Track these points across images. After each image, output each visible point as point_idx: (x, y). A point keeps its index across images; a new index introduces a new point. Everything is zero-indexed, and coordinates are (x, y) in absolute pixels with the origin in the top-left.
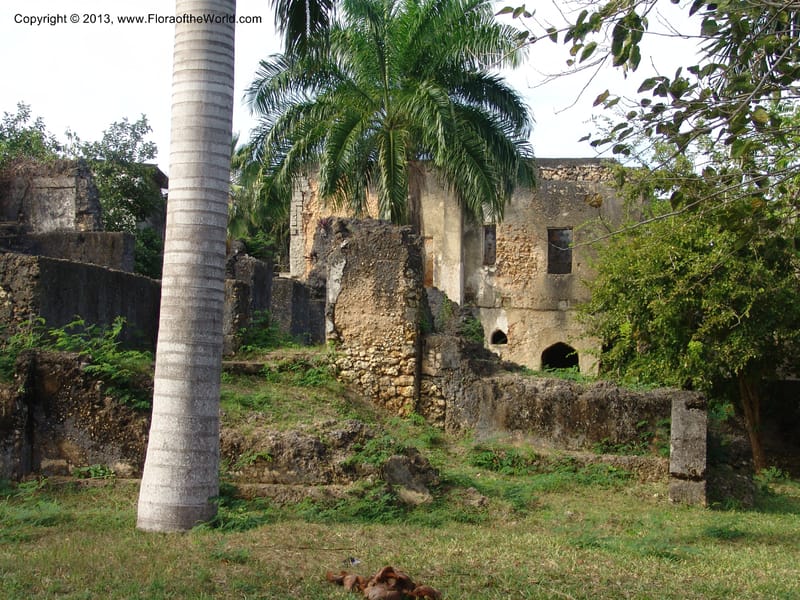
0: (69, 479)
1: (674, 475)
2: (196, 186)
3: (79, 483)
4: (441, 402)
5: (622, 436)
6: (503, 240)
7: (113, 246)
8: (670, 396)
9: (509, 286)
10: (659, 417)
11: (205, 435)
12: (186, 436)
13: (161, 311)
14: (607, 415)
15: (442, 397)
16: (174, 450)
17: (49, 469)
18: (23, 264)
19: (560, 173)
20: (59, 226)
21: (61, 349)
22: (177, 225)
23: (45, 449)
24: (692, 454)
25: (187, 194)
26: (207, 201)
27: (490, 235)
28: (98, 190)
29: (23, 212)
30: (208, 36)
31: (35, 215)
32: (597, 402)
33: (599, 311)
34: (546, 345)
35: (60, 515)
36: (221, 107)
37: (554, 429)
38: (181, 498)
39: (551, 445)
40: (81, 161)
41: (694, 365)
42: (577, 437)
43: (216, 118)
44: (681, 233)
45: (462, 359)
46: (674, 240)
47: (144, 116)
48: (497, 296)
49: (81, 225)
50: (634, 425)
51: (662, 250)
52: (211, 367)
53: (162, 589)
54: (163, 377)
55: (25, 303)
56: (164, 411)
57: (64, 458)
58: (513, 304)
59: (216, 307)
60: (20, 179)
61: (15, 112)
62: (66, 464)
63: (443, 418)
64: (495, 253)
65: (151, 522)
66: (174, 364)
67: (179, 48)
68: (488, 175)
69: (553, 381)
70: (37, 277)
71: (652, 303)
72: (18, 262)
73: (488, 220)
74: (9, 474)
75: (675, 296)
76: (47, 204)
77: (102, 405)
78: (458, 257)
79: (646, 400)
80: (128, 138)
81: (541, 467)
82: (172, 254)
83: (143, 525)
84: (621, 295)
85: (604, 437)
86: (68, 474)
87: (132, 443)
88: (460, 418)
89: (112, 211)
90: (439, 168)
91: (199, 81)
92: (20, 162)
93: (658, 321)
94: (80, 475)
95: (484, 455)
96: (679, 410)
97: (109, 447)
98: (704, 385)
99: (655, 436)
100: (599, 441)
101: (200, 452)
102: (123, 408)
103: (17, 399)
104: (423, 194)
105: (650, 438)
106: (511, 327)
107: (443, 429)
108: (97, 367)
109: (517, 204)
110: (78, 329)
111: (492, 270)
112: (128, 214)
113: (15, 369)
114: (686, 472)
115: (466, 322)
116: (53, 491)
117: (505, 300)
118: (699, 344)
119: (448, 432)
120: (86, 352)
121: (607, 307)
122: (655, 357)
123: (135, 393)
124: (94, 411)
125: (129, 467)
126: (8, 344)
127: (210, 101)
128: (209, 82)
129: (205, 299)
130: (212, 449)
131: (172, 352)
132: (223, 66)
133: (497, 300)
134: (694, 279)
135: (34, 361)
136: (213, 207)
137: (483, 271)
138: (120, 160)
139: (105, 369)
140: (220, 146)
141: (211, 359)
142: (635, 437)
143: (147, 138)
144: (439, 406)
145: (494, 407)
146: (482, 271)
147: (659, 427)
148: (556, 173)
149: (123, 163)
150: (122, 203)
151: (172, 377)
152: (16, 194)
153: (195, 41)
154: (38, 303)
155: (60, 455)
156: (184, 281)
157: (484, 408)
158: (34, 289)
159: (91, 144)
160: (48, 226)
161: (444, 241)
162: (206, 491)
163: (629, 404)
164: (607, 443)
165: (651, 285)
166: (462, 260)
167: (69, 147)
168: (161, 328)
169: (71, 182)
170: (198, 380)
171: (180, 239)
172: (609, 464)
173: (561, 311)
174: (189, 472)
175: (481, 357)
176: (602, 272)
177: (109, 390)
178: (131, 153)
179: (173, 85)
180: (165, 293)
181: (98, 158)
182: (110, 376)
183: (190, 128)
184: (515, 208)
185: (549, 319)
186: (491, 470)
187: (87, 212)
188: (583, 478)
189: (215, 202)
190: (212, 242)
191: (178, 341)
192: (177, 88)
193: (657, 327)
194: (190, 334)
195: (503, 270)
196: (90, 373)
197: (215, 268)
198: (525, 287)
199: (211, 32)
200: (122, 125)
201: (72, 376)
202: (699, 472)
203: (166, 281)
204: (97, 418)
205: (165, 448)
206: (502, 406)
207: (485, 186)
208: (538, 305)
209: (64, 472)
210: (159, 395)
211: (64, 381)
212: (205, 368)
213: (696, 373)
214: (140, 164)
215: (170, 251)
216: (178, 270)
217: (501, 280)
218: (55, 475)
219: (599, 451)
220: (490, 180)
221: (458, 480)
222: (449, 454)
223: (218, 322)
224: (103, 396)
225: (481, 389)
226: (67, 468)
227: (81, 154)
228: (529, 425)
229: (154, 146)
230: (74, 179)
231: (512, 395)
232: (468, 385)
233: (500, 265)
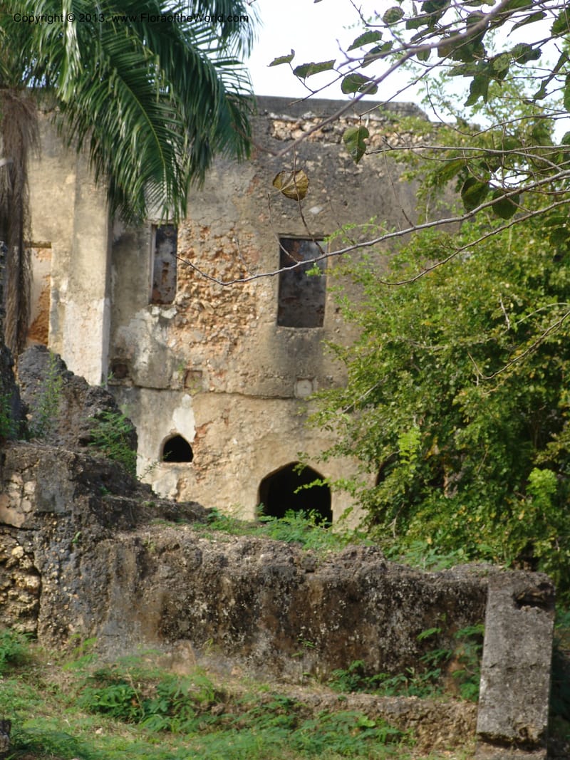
1: (486, 738)
4: (32, 581)
5: (389, 656)
6: (192, 255)
8: (484, 581)
9: (199, 349)
10: (462, 620)
14: (361, 615)
15: (33, 571)
19: (308, 126)
24: (521, 698)
27: (167, 245)
32: (343, 588)
33: (363, 405)
34: (269, 468)
37: (256, 640)
39: (248, 673)
41: (539, 517)
42: (301, 658)
44: (526, 258)
45: (78, 493)
46: (512, 271)
48: (174, 367)
50: (412, 635)
51: (486, 290)
58: (206, 384)
63: (33, 613)
64: (175, 279)
68: (159, 124)
69: (257, 544)
71: (463, 393)
73: (155, 214)
75: (508, 380)
78: (101, 286)
79: (438, 586)
81: (226, 717)
84: (405, 374)
85: (353, 658)
88: (67, 613)
90: (63, 106)
93: (474, 430)
95: (111, 691)
96: (501, 608)
98: (556, 557)
99: (452, 658)
100: (345, 667)
104: (32, 156)
105: (445, 662)
106: (201, 429)
107: (33, 636)
109: (220, 184)
111: (168, 314)
114: (508, 732)
115: (101, 418)
117: (191, 375)
118: (548, 474)
119: (44, 640)
121: (378, 398)
122: (467, 499)
133: (176, 375)
134: (546, 349)
137: (149, 316)
142: (414, 660)
144: (28, 590)
145: (138, 592)
146: (147, 315)
147: (462, 639)
148: (300, 128)
157: (119, 594)
161: (73, 253)
163: (406, 591)
164: (359, 670)
165: (462, 357)
166: (108, 293)
172: (359, 713)
173: (300, 400)
175: (115, 492)
176: (370, 329)
184: (218, 193)
185: (275, 416)
186: (126, 720)
188: (306, 740)
193: (471, 441)
195: (189, 316)
198: (231, 350)
202: (534, 734)
206: (154, 593)
207: (152, 147)
208: (255, 387)
213: (542, 534)
217: (185, 335)
219: (342, 686)
220: (163, 134)
221: (50, 744)
222: (42, 687)
225: (113, 556)
228: (206, 630)
231: (175, 569)
232: (86, 548)
233: (183, 306)
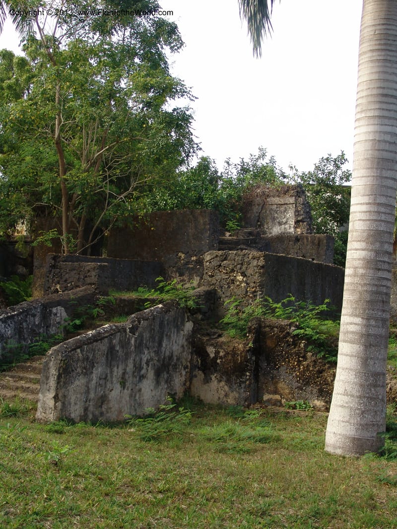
0: (282, 409)
2: (370, 201)
3: (288, 412)
7: (319, 244)
11: (375, 386)
12: (361, 385)
13: (344, 293)
16: (352, 396)
17: (269, 401)
18: (254, 258)
20: (283, 231)
21: (278, 317)
22: (356, 231)
23: (266, 386)
25: (364, 208)
26: (379, 213)
28: (310, 206)
29: (260, 222)
30: (381, 91)
31: (267, 223)
35: (272, 436)
36: (390, 143)
38: (357, 432)
40: (299, 186)
43: (387, 151)
47: (343, 152)
49: (298, 230)
52: (380, 336)
53: (336, 502)
54: (345, 341)
55: (255, 285)
56: (345, 366)
57: (279, 394)
59: (385, 291)
60: (258, 199)
61: (257, 153)
62: (280, 398)
65: (335, 447)
66: (352, 332)
67: (360, 101)
70: (263, 267)
72: (251, 256)
74: (243, 403)
76: (276, 215)
77: (305, 358)
80: (332, 168)
82: (353, 251)
83: (328, 449)
86: (281, 405)
87: (325, 386)
89: (320, 219)
91: (374, 124)
92: (258, 187)
94: (290, 407)
97: (309, 389)
101: (371, 398)
102: (319, 361)
103: (248, 351)
108: (302, 331)
110: (290, 303)
112: (331, 221)
113: (247, 330)
116: (270, 416)
120: (295, 320)
123: (327, 351)
124: (299, 362)
125: (323, 404)
126: (244, 312)
127: (382, 139)
128: (382, 125)
129: (376, 285)
130: (380, 397)
131: (351, 324)
132: (392, 112)
135: (260, 326)
136: (383, 217)
138: (325, 184)
139: (307, 332)
140: (389, 172)
141: (380, 330)
143: (344, 167)
149: (328, 186)
150: (327, 214)
151: (351, 342)
152: (256, 209)
153: (371, 95)
154: (264, 285)
155: (276, 392)
156: (361, 271)
158: (261, 275)
159: (306, 173)
160: (276, 230)
162: (375, 428)
167: (291, 176)
168: (344, 305)
169: (292, 200)
170: (370, 345)
171: (359, 241)
174: (363, 412)
177: (310, 348)
178: (334, 178)
179: (355, 128)
180: (347, 280)
181: (311, 183)
182: (312, 337)
183: (367, 159)
187: (302, 221)
189: (385, 213)
190: (382, 243)
191: (356, 316)
192: (358, 131)
194: (365, 310)
196: (297, 335)
197: (384, 262)
199: (384, 88)
200: (327, 159)
201: (285, 337)
203: (348, 271)
204: (301, 367)
205: (346, 394)
209: (279, 404)
210: (341, 354)
211: (280, 340)
212: (375, 336)
214: (340, 186)
215: (351, 250)
216: (358, 263)
218: (272, 405)
223: (386, 302)
224: (306, 352)
226: (280, 401)
227: (299, 180)
229: (350, 172)
230: (294, 198)
